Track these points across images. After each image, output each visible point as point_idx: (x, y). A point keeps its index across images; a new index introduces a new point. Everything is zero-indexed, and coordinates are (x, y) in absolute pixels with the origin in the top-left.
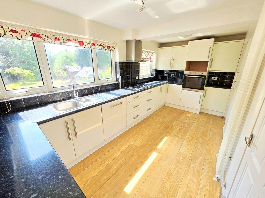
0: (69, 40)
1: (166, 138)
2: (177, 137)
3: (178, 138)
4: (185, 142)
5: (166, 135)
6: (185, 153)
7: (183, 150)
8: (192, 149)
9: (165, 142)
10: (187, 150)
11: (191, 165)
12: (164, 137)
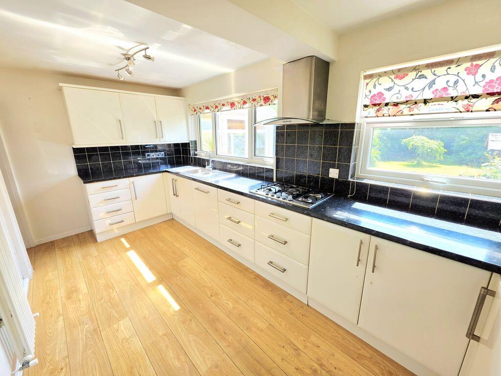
0: (223, 105)
1: (176, 307)
2: (164, 334)
3: (161, 333)
4: (137, 345)
5: (184, 309)
6: (115, 326)
7: (124, 327)
8: (109, 353)
9: (166, 301)
10: (119, 336)
11: (90, 324)
12: (180, 305)
